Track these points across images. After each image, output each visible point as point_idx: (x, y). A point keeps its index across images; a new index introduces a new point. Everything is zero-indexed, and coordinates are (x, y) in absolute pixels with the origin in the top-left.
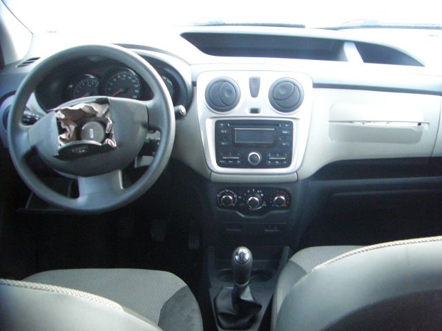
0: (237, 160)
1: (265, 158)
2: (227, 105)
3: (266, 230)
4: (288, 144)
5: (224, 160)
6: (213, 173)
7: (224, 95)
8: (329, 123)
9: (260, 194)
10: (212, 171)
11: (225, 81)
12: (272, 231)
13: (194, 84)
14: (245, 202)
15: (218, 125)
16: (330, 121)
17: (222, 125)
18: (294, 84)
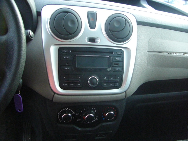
0: (79, 83)
1: (102, 81)
2: (71, 34)
3: (96, 138)
4: (120, 69)
5: (67, 83)
6: (56, 95)
7: (67, 25)
8: (147, 53)
9: (94, 110)
10: (55, 93)
11: (69, 12)
12: (101, 138)
13: (39, 14)
14: (82, 118)
15: (61, 52)
16: (148, 51)
17: (65, 51)
18: (126, 20)
